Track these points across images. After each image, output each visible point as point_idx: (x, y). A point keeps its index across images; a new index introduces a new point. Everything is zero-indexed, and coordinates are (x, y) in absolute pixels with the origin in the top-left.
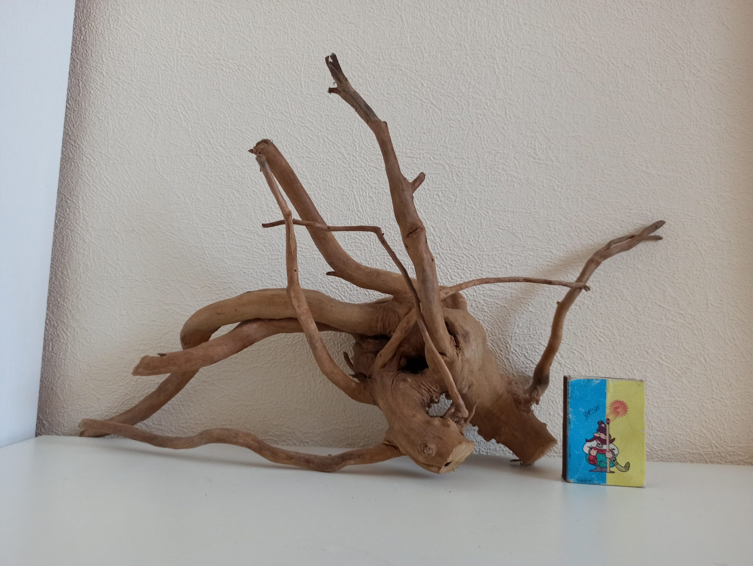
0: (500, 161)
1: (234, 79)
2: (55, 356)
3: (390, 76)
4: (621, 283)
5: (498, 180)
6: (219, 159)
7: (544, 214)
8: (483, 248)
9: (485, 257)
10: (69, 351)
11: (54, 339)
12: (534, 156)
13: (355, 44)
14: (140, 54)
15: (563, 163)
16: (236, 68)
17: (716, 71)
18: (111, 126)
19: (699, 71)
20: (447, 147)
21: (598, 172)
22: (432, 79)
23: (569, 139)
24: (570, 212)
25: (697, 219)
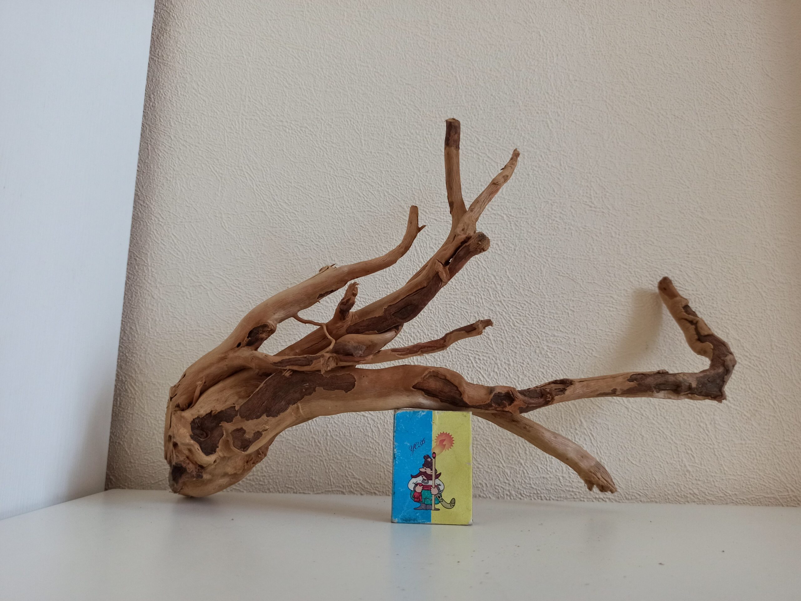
0: (557, 210)
1: (296, 140)
2: (123, 410)
5: (556, 228)
6: (283, 215)
7: (603, 261)
8: (544, 295)
9: (546, 303)
10: (137, 405)
11: (122, 395)
12: (590, 204)
13: (412, 103)
14: (206, 119)
15: (619, 211)
16: (299, 130)
17: (764, 120)
18: (179, 186)
19: (747, 120)
21: (654, 218)
22: (487, 134)
23: (624, 188)
24: (628, 258)
25: (755, 261)
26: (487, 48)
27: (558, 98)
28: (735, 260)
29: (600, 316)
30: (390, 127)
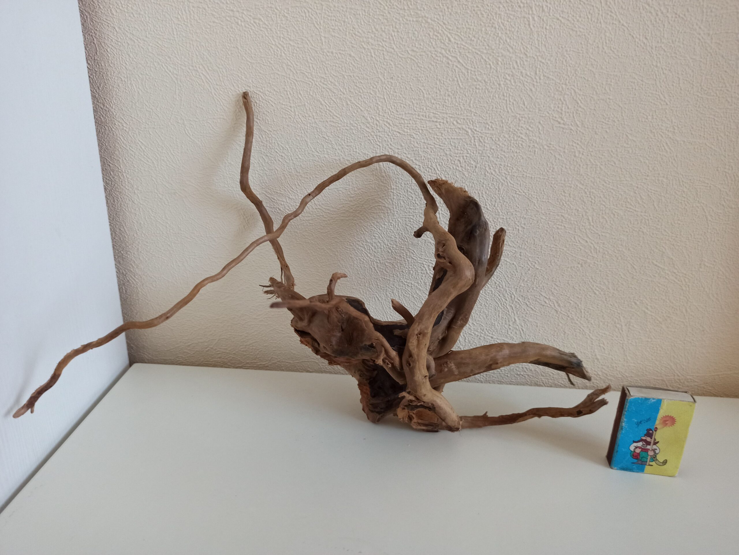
0: (524, 126)
1: (250, 35)
2: (129, 297)
3: (415, 30)
4: (624, 245)
5: (520, 145)
7: (561, 180)
9: (499, 220)
11: (126, 285)
12: (559, 120)
15: (588, 128)
18: (135, 88)
20: (471, 111)
21: (623, 138)
22: (460, 33)
23: (598, 102)
24: (587, 179)
25: (712, 186)
28: (691, 184)
29: (548, 233)
30: (352, 21)
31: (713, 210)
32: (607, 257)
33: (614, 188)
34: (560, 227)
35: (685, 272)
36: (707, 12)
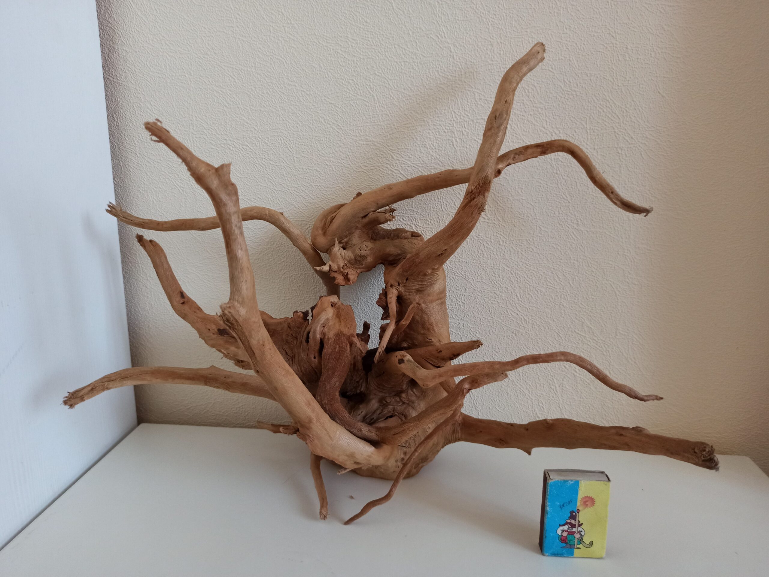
4: (549, 317)
7: (491, 264)
13: (335, 122)
15: (508, 222)
16: (241, 148)
17: (647, 137)
18: (151, 198)
19: (632, 138)
21: (537, 229)
22: (401, 152)
23: (514, 202)
24: (511, 262)
25: (615, 266)
26: (402, 65)
27: (464, 117)
28: (598, 265)
29: (485, 308)
30: (317, 146)
31: (620, 287)
32: (536, 327)
33: (535, 270)
34: (494, 302)
35: (604, 339)
36: (590, 132)
